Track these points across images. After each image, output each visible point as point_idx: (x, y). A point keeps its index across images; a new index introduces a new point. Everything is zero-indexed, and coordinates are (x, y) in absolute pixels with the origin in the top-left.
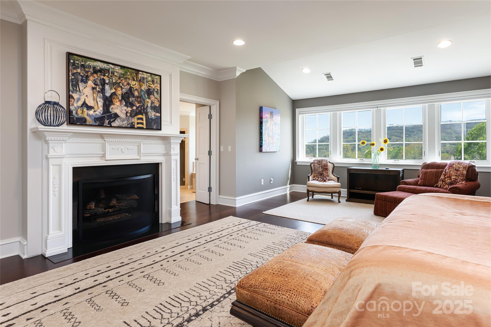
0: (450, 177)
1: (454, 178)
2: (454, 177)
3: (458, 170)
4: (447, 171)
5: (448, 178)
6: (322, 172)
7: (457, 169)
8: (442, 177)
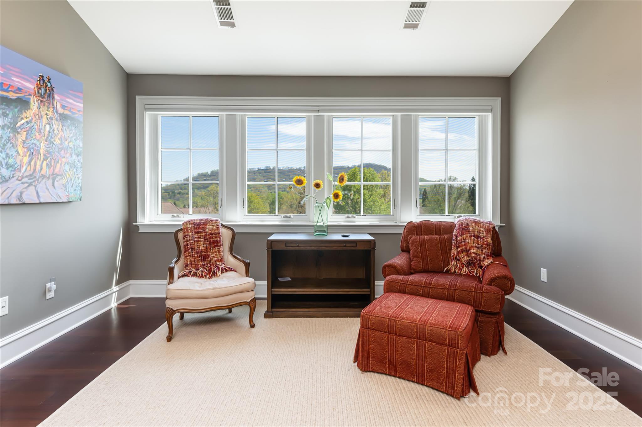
0: (467, 251)
1: (474, 253)
2: (475, 251)
3: (478, 237)
4: (459, 238)
5: (464, 253)
6: (207, 252)
7: (477, 234)
8: (454, 251)
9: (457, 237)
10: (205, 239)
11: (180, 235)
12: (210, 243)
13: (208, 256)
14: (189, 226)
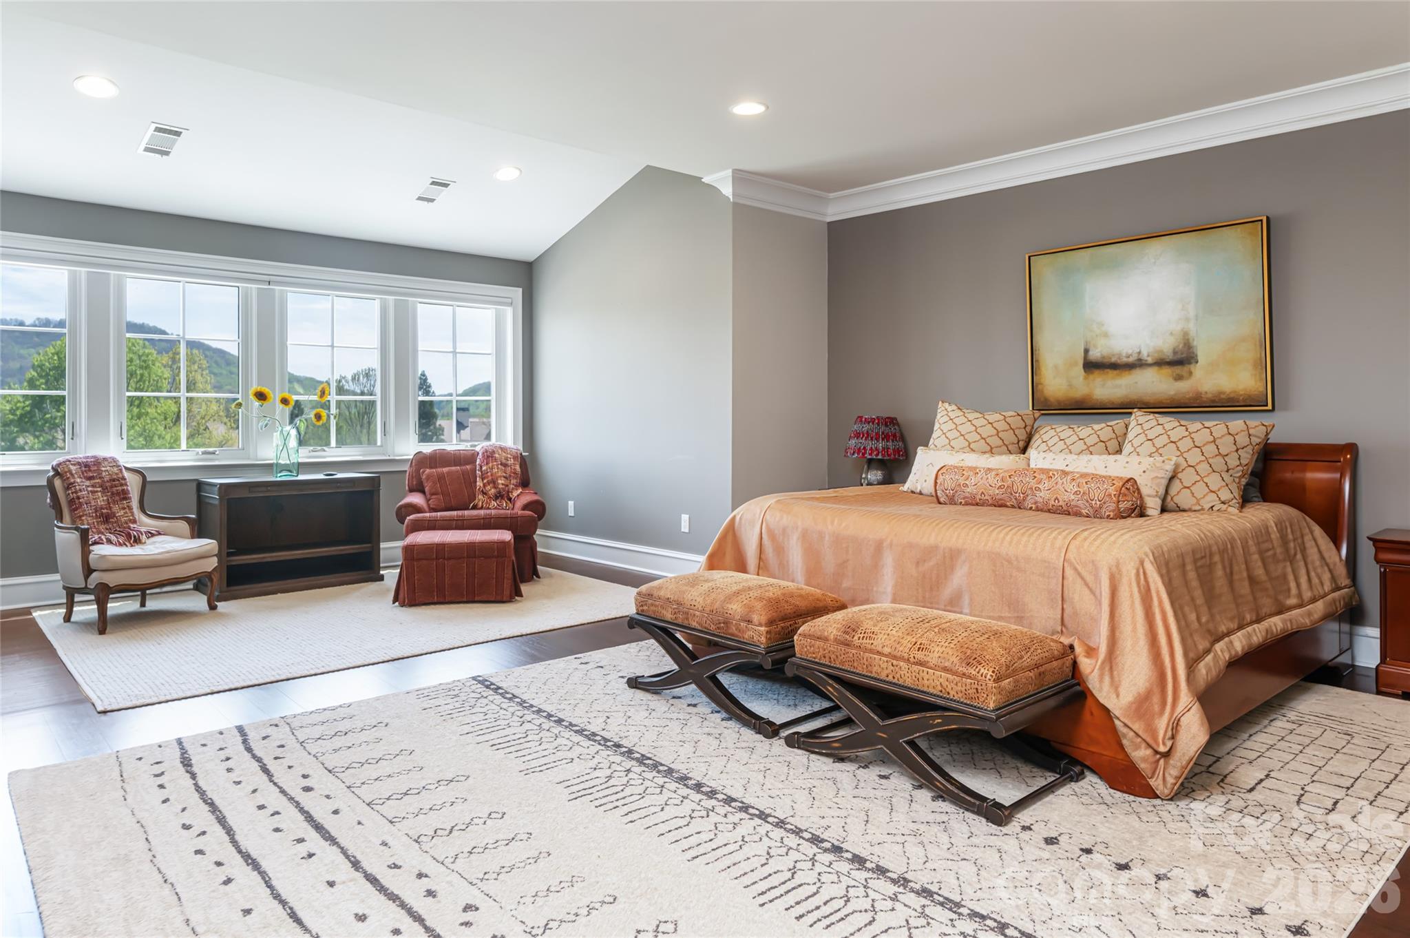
5: (491, 485)
8: (479, 483)
9: (481, 467)
10: (104, 489)
11: (56, 483)
12: (113, 494)
13: (114, 515)
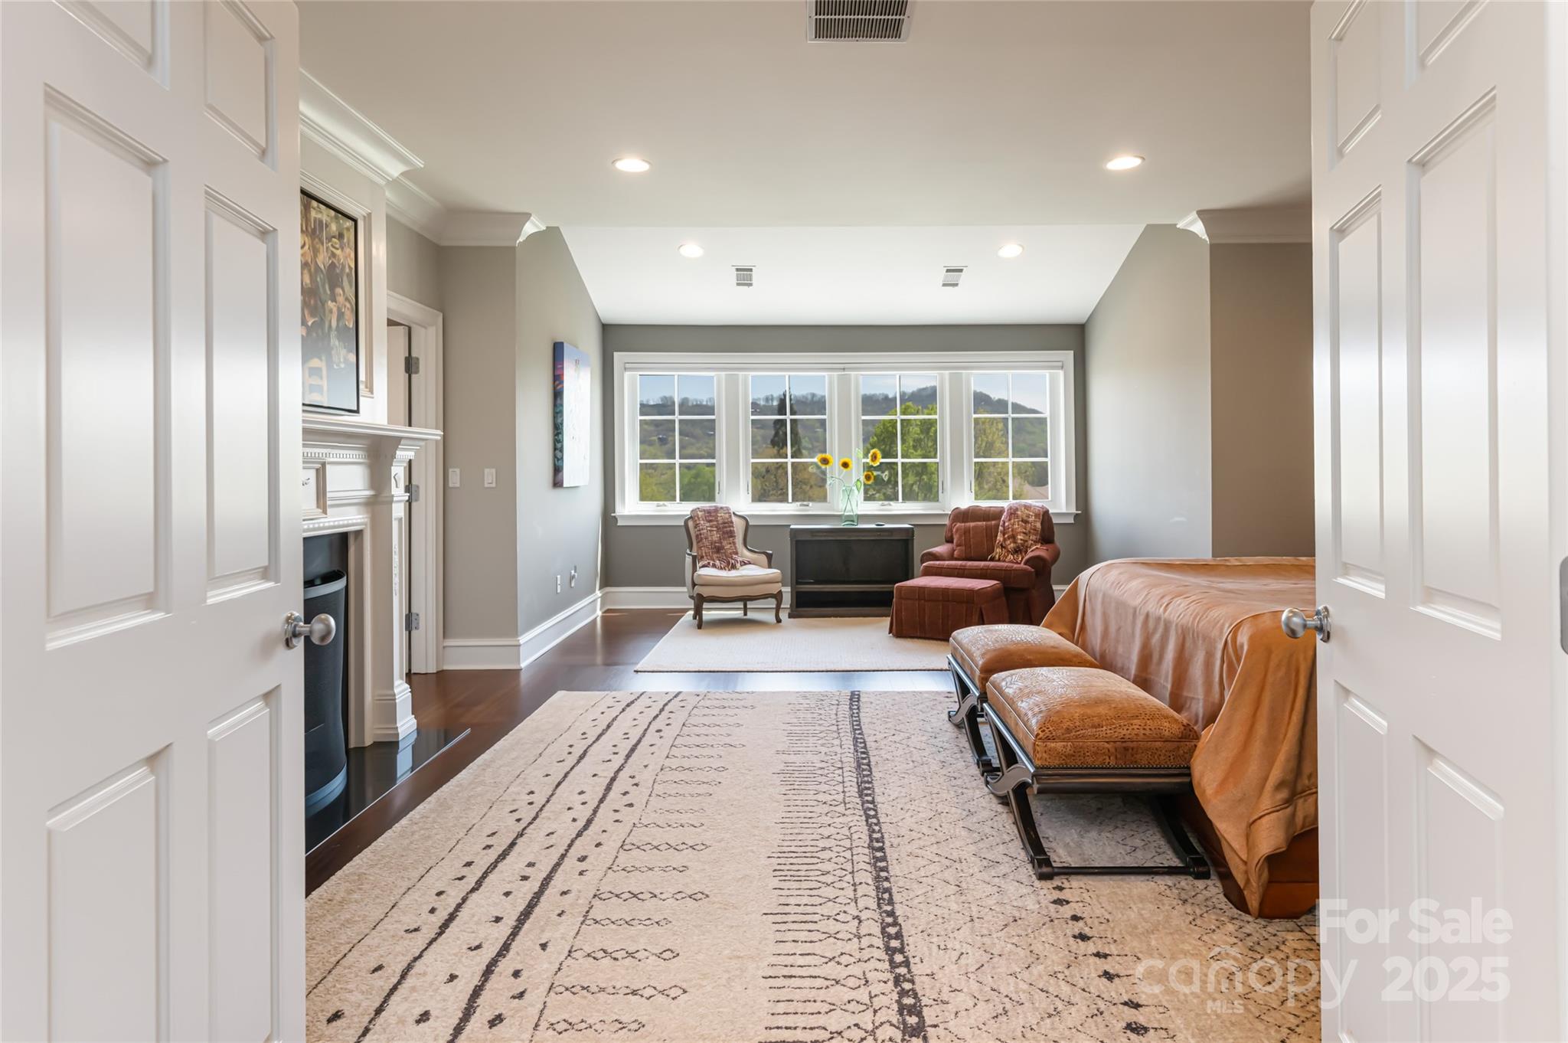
0: (1013, 537)
1: (1021, 540)
2: (1022, 537)
3: (1026, 522)
4: (1006, 524)
5: (1011, 540)
6: (721, 543)
7: (1025, 518)
8: (1000, 538)
9: (1004, 523)
10: (718, 529)
11: (691, 524)
12: (723, 532)
13: (723, 548)
14: (700, 513)
